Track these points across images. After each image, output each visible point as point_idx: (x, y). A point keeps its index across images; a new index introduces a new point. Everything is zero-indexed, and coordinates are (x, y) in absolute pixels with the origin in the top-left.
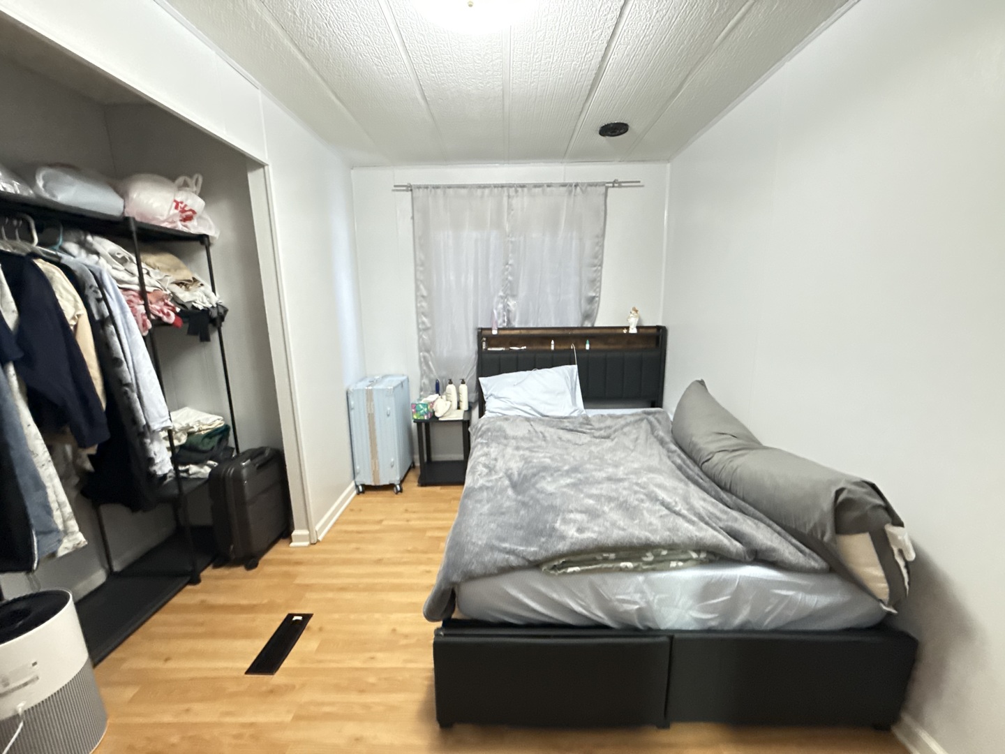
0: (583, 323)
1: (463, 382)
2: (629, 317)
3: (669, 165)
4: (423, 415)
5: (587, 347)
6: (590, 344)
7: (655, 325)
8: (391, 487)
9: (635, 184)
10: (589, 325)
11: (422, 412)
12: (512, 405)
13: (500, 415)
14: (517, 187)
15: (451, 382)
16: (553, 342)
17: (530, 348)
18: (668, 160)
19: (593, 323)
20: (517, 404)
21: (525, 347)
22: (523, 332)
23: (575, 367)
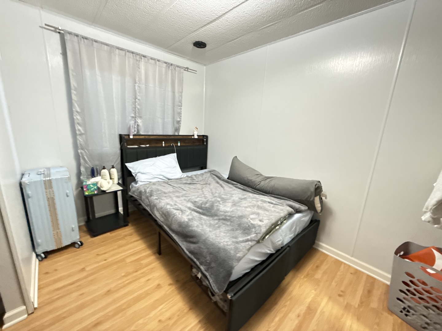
0: (175, 133)
1: (113, 167)
2: (194, 131)
3: (205, 67)
4: (93, 191)
5: (179, 144)
6: (180, 143)
7: (202, 135)
8: (73, 245)
9: (194, 71)
10: (177, 134)
11: (92, 189)
12: (154, 176)
13: (148, 183)
14: (141, 56)
15: (104, 168)
16: (163, 142)
17: (151, 146)
18: (205, 65)
19: (179, 133)
20: (156, 175)
21: (148, 145)
22: (147, 137)
23: (175, 154)
